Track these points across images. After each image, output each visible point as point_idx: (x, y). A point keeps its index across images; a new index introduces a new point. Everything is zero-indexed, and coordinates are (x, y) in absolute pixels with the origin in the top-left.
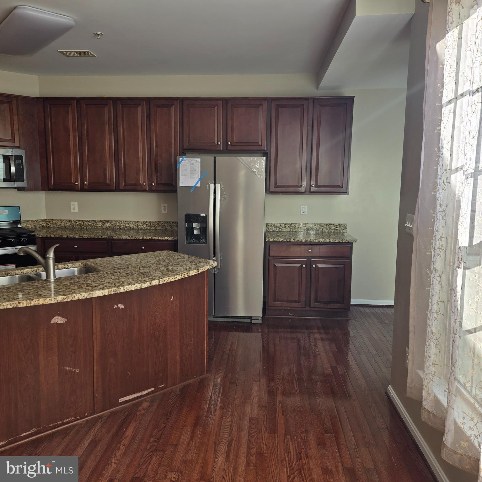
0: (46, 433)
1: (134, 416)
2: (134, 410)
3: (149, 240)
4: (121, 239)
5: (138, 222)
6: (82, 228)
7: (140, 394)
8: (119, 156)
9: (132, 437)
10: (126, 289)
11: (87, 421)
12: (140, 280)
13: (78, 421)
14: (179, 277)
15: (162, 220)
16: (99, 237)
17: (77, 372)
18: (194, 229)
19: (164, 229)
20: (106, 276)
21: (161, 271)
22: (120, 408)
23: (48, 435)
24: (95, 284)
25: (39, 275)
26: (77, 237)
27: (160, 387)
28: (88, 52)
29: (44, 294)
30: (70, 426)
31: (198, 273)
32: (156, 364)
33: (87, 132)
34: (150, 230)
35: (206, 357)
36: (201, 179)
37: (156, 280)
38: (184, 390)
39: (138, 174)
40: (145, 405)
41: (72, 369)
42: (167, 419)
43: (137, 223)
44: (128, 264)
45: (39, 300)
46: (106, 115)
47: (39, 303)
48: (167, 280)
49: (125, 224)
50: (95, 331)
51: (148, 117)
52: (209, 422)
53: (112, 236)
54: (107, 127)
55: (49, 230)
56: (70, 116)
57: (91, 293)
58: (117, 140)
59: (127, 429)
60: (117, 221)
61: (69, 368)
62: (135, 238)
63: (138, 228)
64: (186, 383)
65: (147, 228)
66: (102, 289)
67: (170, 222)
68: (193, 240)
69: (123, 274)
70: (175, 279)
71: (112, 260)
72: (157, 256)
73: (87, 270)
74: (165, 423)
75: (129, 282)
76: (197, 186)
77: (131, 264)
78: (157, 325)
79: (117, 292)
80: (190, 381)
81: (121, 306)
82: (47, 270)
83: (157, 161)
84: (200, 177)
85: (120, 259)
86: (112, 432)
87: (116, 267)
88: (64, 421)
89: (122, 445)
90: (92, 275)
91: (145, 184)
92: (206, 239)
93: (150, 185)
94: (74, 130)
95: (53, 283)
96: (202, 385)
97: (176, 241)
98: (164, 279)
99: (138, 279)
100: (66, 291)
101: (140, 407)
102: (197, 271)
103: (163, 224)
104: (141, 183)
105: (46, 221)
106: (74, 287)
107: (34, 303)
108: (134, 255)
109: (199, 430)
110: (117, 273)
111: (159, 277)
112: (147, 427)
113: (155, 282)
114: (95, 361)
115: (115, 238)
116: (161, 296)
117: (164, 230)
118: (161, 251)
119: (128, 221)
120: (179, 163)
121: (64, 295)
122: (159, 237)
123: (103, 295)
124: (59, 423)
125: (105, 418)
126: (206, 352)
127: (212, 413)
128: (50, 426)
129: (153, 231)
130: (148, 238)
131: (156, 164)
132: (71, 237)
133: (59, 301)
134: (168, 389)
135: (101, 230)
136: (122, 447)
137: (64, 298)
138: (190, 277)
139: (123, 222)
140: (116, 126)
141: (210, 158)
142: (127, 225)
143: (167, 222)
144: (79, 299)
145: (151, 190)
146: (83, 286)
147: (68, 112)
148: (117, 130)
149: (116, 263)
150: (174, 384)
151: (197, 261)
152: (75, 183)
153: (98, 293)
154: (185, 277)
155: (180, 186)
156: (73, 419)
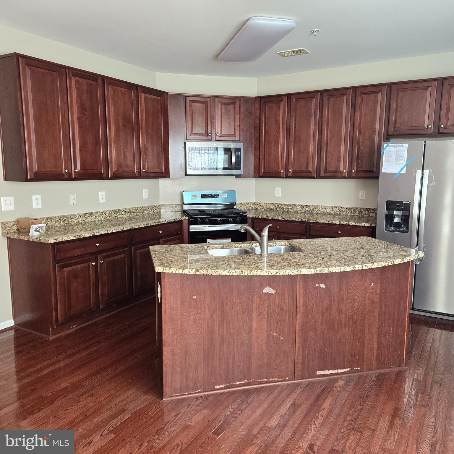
0: (255, 386)
1: (331, 391)
2: (331, 385)
3: (346, 225)
4: (319, 223)
5: (335, 207)
6: (283, 211)
7: (336, 371)
8: (322, 145)
9: (329, 410)
10: (330, 271)
11: (288, 384)
12: (343, 263)
13: (281, 383)
14: (383, 264)
15: (360, 206)
16: (299, 220)
17: (282, 339)
18: (394, 216)
19: (360, 215)
20: (310, 256)
21: (363, 257)
22: (317, 380)
23: (256, 389)
24: (302, 263)
25: (253, 250)
26: (280, 219)
27: (356, 369)
28: (303, 50)
29: (260, 267)
30: (274, 386)
31: (403, 262)
32: (352, 346)
33: (295, 124)
34: (346, 215)
35: (406, 350)
36: (407, 166)
37: (360, 264)
38: (380, 378)
39: (339, 161)
40: (341, 383)
41: (278, 336)
42: (364, 402)
43: (334, 209)
44: (329, 246)
45: (257, 271)
46: (313, 107)
47: (257, 274)
48: (370, 266)
49: (322, 209)
50: (298, 306)
51: (354, 105)
52: (409, 416)
53: (311, 220)
54: (313, 118)
55: (257, 212)
56: (281, 111)
57: (299, 270)
58: (322, 130)
59: (324, 401)
60: (315, 206)
61: (276, 334)
62: (333, 222)
63: (335, 213)
64: (382, 371)
65: (343, 213)
66: (309, 267)
67: (367, 208)
68: (393, 228)
69: (326, 255)
70: (379, 266)
71: (314, 242)
72: (357, 242)
73: (293, 249)
74: (362, 406)
75: (333, 264)
76: (401, 172)
77: (331, 247)
78: (355, 308)
79: (322, 272)
80: (387, 370)
81: (323, 286)
82: (261, 246)
83: (358, 148)
84: (405, 163)
85: (321, 241)
86: (310, 400)
87: (318, 248)
88: (269, 380)
89: (320, 416)
90: (297, 254)
91: (345, 171)
92: (407, 228)
93: (350, 172)
94: (284, 123)
95: (266, 257)
96: (400, 377)
97: (375, 228)
98: (367, 265)
99: (341, 262)
100: (277, 266)
101: (336, 384)
102: (402, 260)
103: (360, 210)
104: (341, 170)
105: (255, 203)
106: (284, 263)
107: (253, 273)
108: (334, 239)
109: (398, 422)
110: (320, 254)
111: (362, 262)
112: (344, 405)
113: (358, 267)
114: (297, 331)
115: (314, 221)
116: (361, 281)
117: (360, 217)
118: (361, 237)
119: (325, 207)
120: (384, 149)
121: (276, 269)
122: (357, 223)
123: (310, 273)
124: (266, 380)
125: (304, 386)
126: (406, 344)
127: (413, 409)
128: (258, 381)
129: (349, 216)
130: (345, 223)
131: (358, 151)
132: (275, 218)
133: (272, 274)
134: (364, 373)
135: (300, 214)
136: (320, 417)
137: (276, 272)
138: (394, 266)
139: (320, 207)
140: (321, 116)
141: (420, 143)
142: (324, 210)
143: (364, 209)
144: (289, 274)
145: (350, 177)
146: (291, 263)
147: (280, 108)
148: (322, 120)
149: (318, 244)
150: (370, 370)
151: (401, 250)
152: (281, 170)
153: (305, 271)
154: (389, 265)
155: (382, 172)
156: (276, 379)
